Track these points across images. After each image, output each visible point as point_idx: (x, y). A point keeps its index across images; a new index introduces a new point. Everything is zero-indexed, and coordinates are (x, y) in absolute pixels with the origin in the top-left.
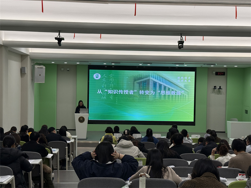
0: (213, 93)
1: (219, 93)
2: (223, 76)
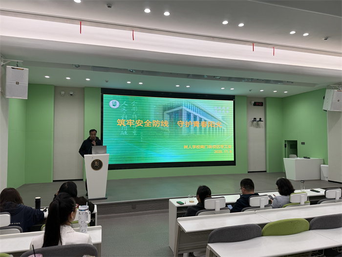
1: (258, 126)
2: (261, 107)
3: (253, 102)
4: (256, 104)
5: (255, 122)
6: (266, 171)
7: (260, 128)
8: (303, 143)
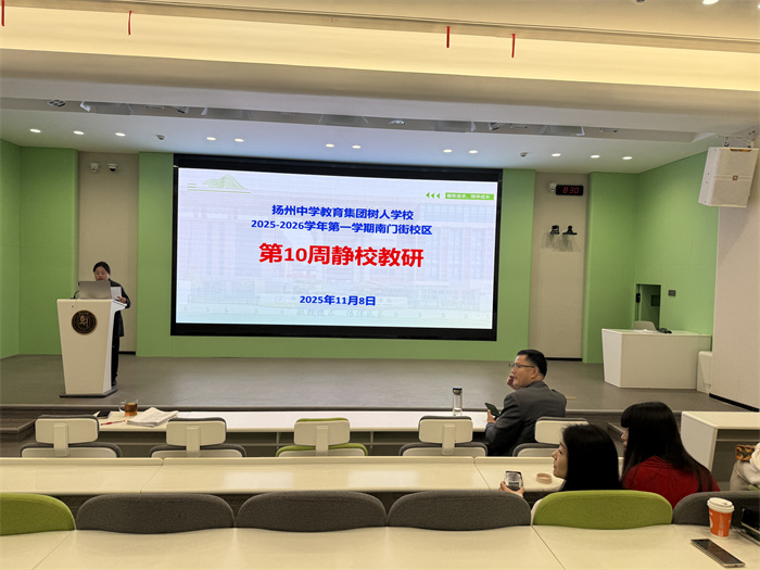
0: (547, 246)
1: (566, 245)
2: (579, 197)
3: (554, 186)
4: (560, 190)
5: (556, 236)
6: (581, 360)
7: (571, 250)
8: (672, 293)
